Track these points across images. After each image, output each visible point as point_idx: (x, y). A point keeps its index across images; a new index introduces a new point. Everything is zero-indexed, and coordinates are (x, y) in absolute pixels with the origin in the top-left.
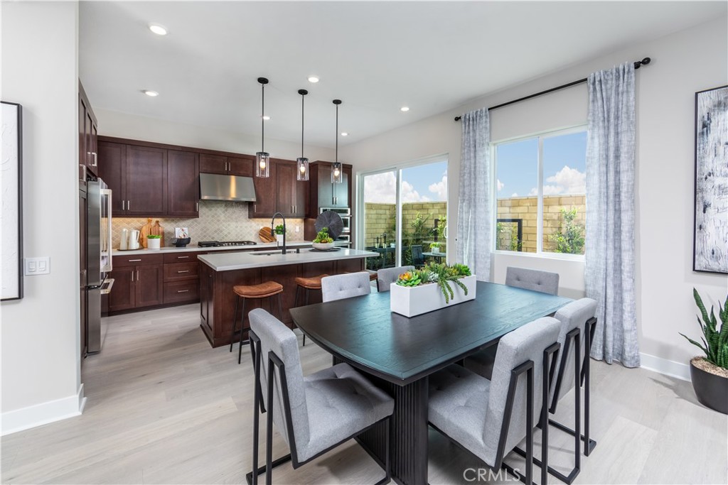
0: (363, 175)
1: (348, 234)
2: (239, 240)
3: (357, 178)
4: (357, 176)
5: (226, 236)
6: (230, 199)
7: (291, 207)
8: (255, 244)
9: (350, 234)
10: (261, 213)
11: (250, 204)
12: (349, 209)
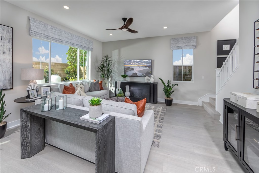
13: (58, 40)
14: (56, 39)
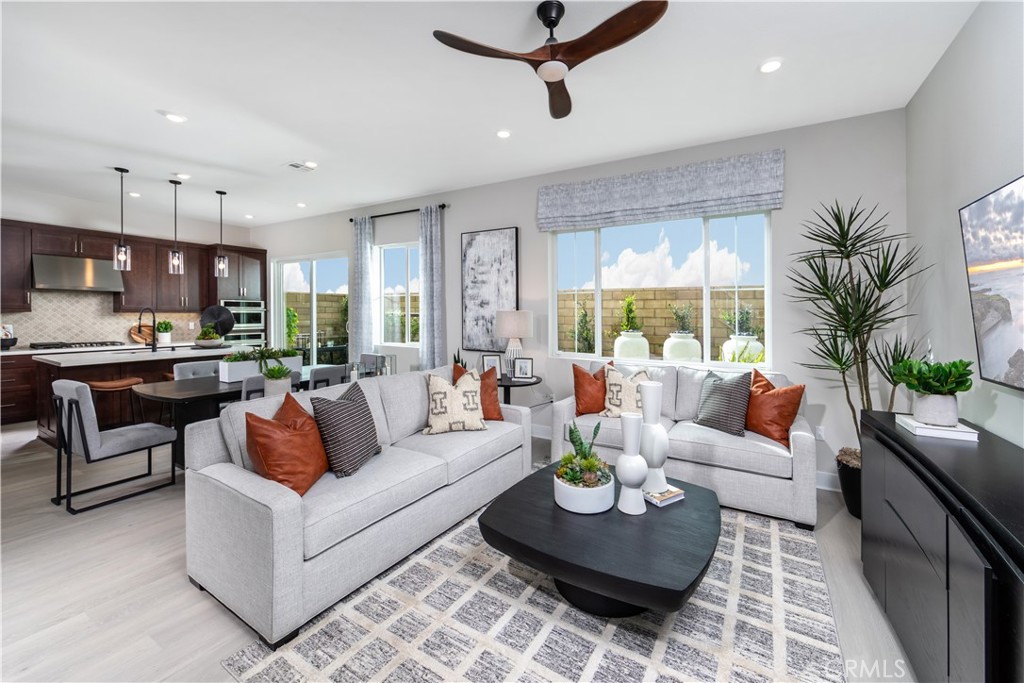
0: (280, 263)
1: (262, 331)
2: (99, 341)
3: (272, 267)
4: (272, 264)
5: (77, 335)
6: (85, 289)
7: (180, 299)
8: (122, 344)
9: (265, 330)
10: (133, 306)
11: (116, 295)
12: (263, 303)
13: (599, 217)
14: (593, 217)
